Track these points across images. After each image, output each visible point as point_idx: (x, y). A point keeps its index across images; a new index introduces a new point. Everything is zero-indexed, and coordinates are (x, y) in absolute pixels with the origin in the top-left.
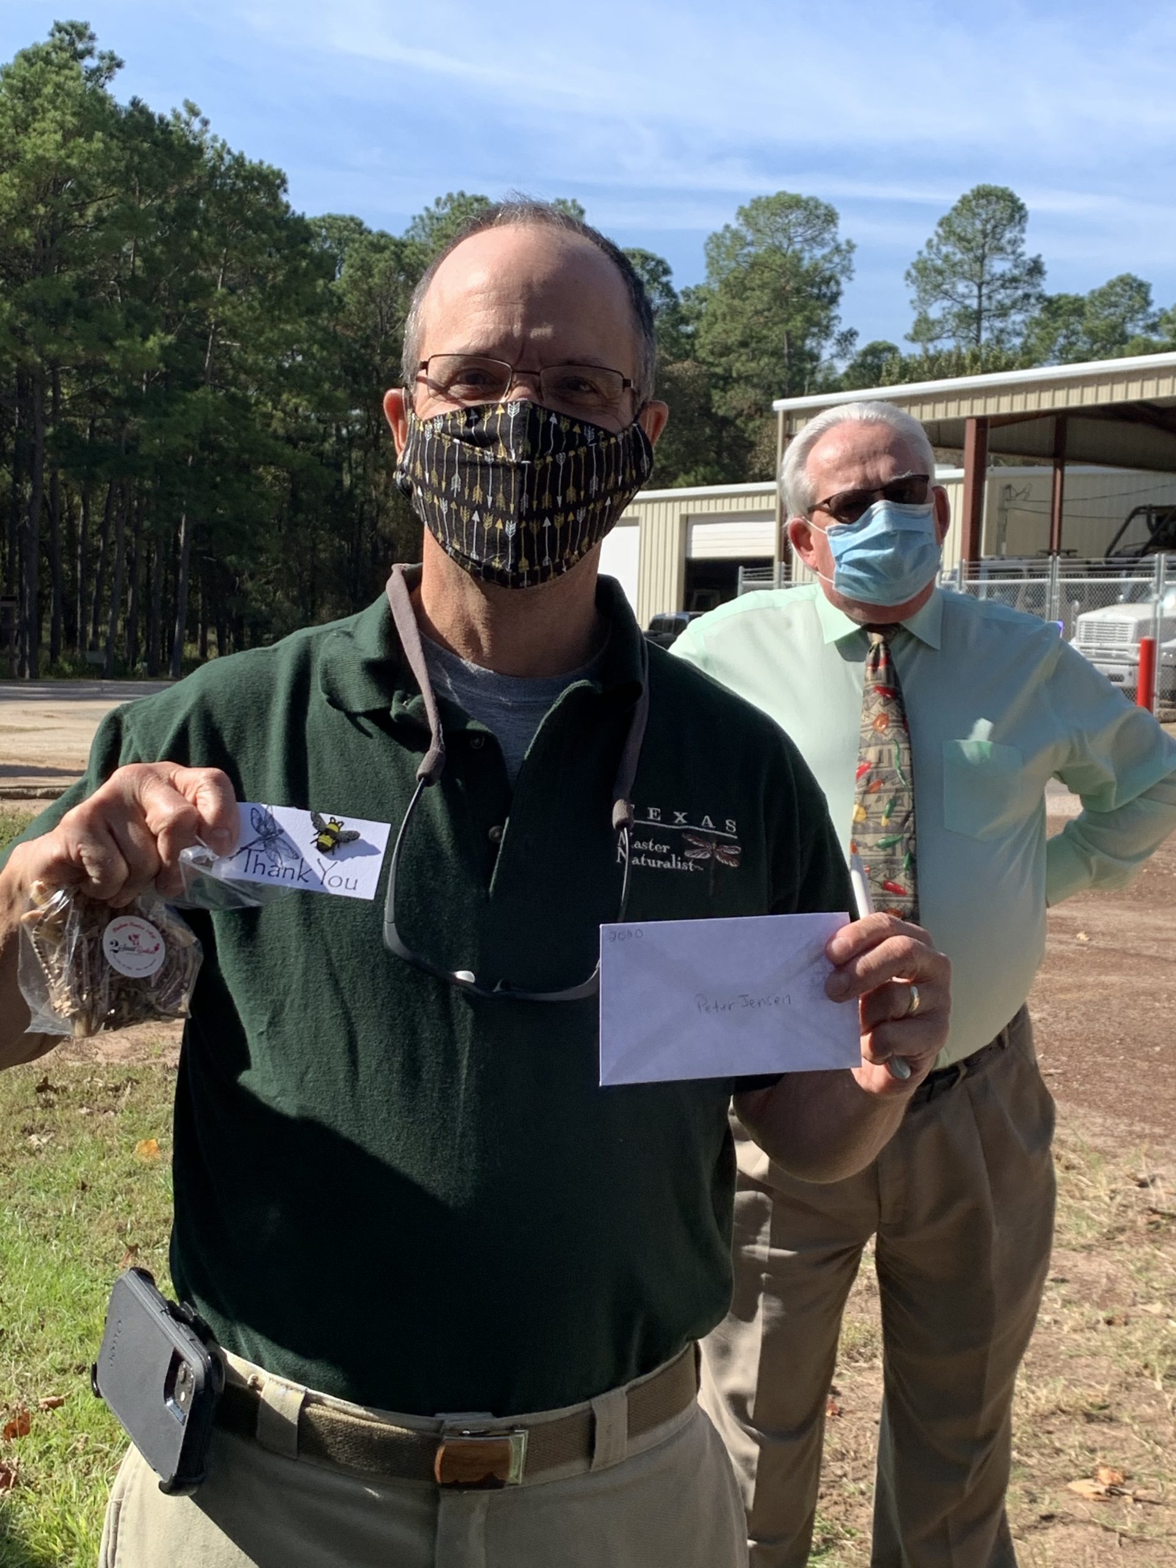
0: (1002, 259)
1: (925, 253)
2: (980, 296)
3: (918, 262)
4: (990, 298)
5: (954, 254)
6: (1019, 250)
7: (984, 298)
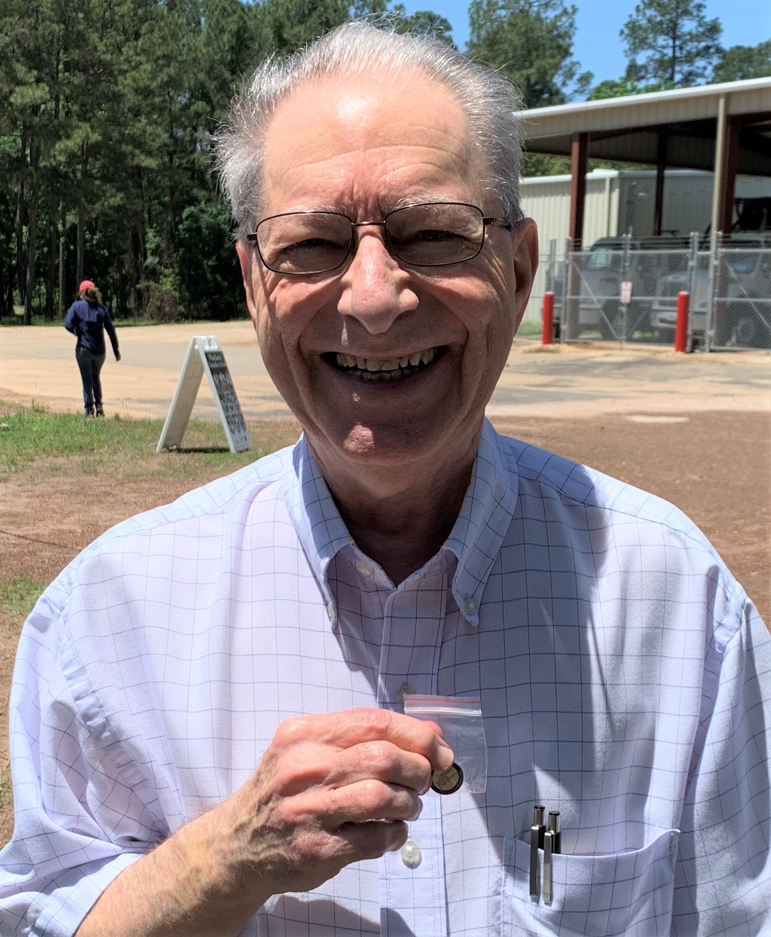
0: (691, 20)
1: (634, 16)
2: (674, 47)
3: (629, 23)
4: (681, 48)
5: (656, 16)
6: (702, 14)
7: (677, 49)
